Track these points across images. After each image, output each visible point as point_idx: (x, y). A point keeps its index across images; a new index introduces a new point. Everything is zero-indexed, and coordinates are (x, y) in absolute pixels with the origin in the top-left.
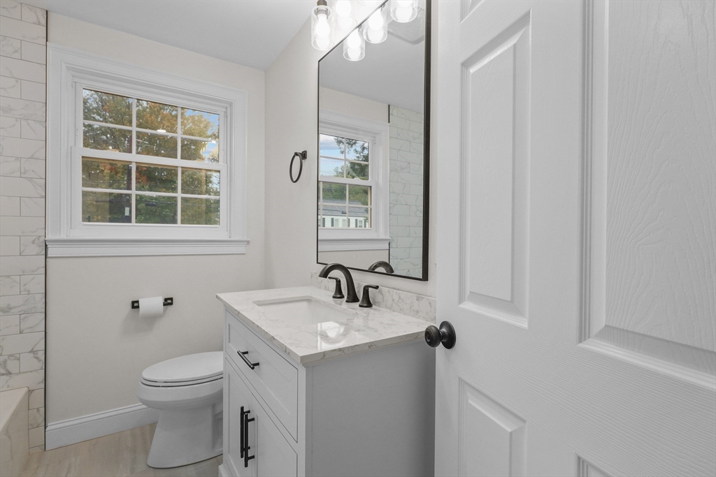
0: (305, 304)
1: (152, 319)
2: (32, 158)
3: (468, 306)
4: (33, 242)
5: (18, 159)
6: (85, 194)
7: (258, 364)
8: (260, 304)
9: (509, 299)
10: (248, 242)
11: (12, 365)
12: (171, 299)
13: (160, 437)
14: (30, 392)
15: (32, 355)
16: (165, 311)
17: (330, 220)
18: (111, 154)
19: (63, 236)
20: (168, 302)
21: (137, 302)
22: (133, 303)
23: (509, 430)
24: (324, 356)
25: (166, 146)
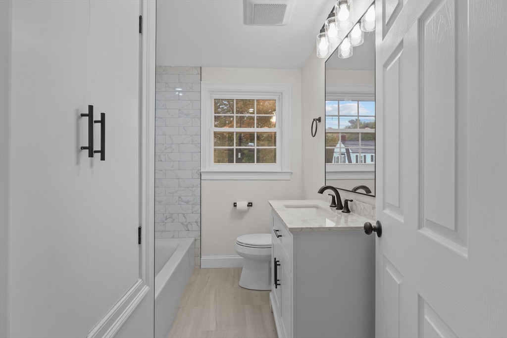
0: (314, 209)
1: (242, 213)
2: (196, 135)
3: (387, 211)
4: (196, 173)
5: (191, 136)
6: (215, 150)
7: (281, 236)
8: (287, 207)
9: (398, 206)
10: (292, 173)
11: (190, 227)
12: (251, 203)
13: (244, 273)
14: (196, 240)
15: (196, 223)
16: (248, 209)
17: (370, 156)
18: (226, 129)
19: (207, 170)
20: (250, 205)
21: (236, 203)
22: (235, 203)
23: (399, 283)
24: (302, 230)
25: (250, 122)
